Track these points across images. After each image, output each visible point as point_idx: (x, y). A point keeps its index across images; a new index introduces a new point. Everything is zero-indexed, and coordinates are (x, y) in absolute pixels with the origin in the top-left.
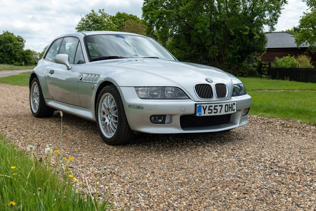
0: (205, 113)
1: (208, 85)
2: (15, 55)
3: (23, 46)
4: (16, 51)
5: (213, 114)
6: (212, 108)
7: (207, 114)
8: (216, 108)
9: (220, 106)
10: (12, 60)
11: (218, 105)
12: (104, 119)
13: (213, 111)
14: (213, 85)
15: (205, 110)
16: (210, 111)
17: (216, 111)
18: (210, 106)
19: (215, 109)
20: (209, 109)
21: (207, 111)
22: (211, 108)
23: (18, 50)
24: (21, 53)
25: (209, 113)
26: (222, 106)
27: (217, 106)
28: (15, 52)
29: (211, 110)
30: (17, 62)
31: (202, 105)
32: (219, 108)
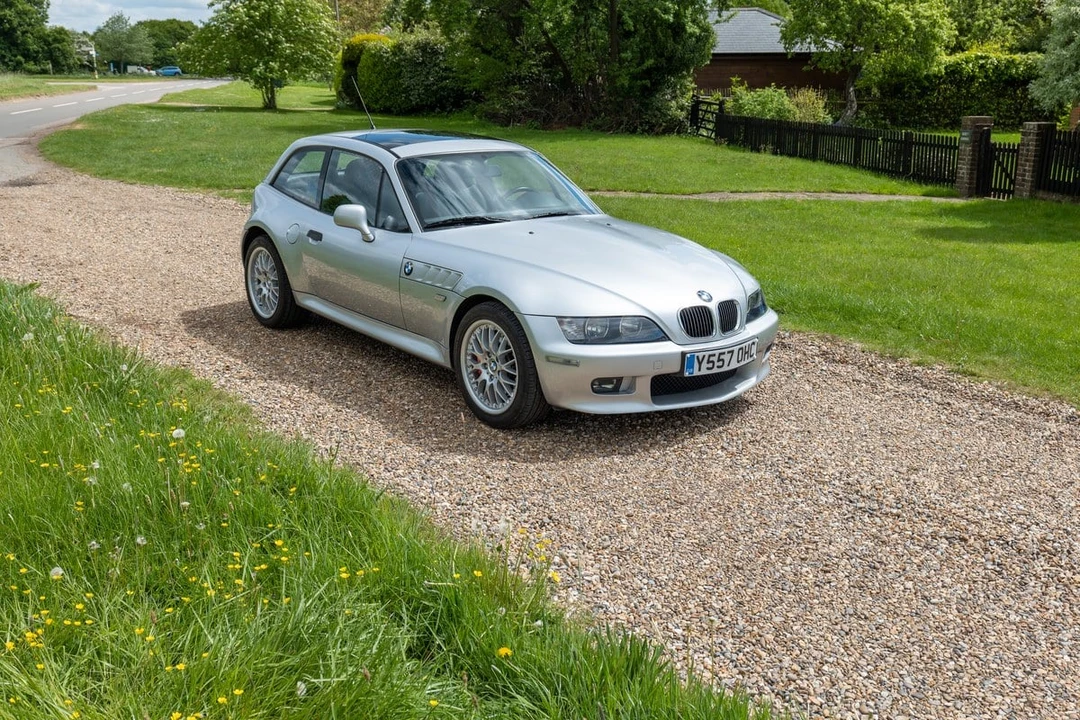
0: (700, 370)
1: (705, 307)
2: (24, 43)
3: (45, 18)
4: (27, 32)
5: (715, 370)
6: (715, 359)
7: (704, 372)
8: (722, 357)
9: (729, 352)
10: (15, 56)
11: (726, 350)
12: (477, 374)
13: (717, 364)
14: (713, 306)
15: (700, 363)
16: (710, 365)
17: (720, 363)
18: (710, 356)
19: (719, 360)
20: (709, 362)
21: (705, 365)
22: (711, 359)
23: (30, 28)
24: (40, 38)
25: (708, 369)
26: (732, 352)
27: (724, 353)
28: (24, 33)
29: (713, 362)
30: (32, 63)
31: (696, 354)
32: (726, 357)
